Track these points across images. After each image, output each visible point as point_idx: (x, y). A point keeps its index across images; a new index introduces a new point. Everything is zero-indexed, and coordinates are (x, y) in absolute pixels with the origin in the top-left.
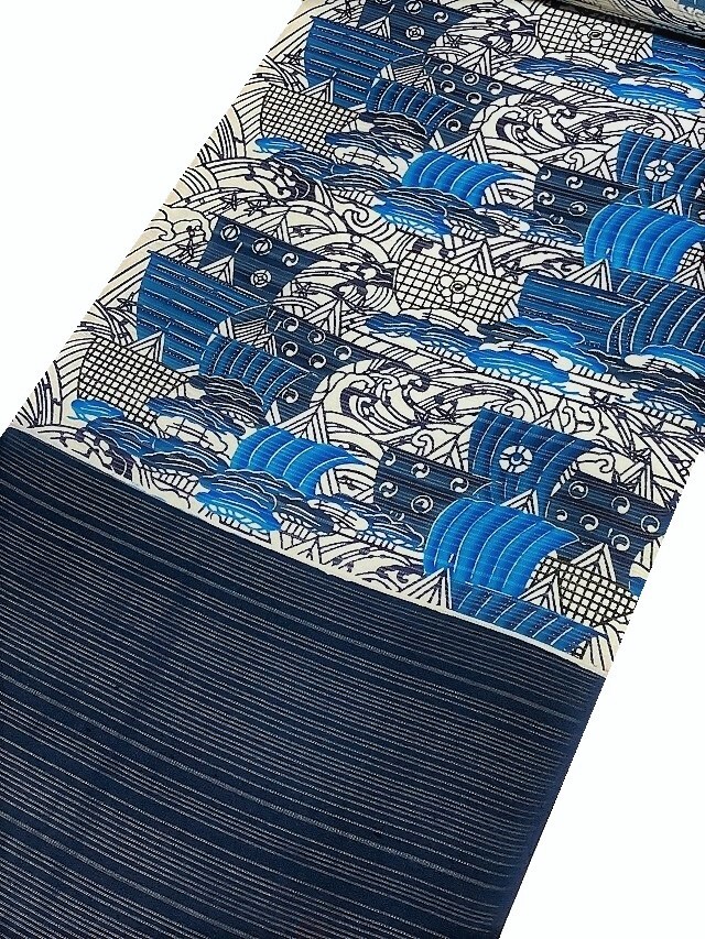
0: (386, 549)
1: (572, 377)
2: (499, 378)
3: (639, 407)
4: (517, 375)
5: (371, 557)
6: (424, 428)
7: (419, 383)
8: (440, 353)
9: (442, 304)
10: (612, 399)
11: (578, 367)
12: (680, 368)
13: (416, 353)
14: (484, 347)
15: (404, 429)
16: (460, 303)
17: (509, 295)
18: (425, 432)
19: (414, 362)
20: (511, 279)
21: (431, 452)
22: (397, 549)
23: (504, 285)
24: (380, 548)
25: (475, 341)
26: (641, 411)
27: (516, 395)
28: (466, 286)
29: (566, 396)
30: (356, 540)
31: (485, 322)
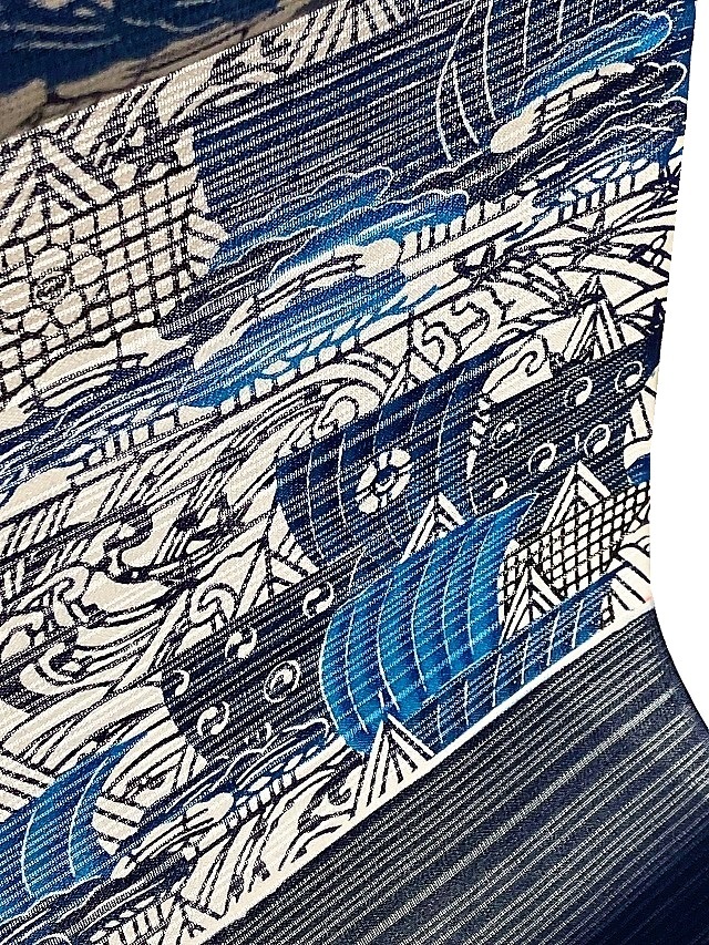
0: (285, 791)
1: (407, 269)
2: (276, 389)
3: (553, 218)
4: (304, 354)
5: (275, 824)
6: (194, 584)
7: (127, 531)
8: (125, 445)
9: (45, 351)
10: (501, 245)
11: (411, 238)
12: (597, 77)
13: (76, 490)
14: (203, 355)
15: (161, 621)
16: (85, 313)
17: (178, 208)
18: (201, 588)
19: (84, 509)
20: (160, 169)
21: (238, 603)
22: (300, 773)
23: (154, 195)
24: (275, 799)
25: (176, 363)
26: (561, 222)
27: (326, 390)
28: (67, 269)
29: (418, 310)
30: (233, 833)
31: (165, 308)
